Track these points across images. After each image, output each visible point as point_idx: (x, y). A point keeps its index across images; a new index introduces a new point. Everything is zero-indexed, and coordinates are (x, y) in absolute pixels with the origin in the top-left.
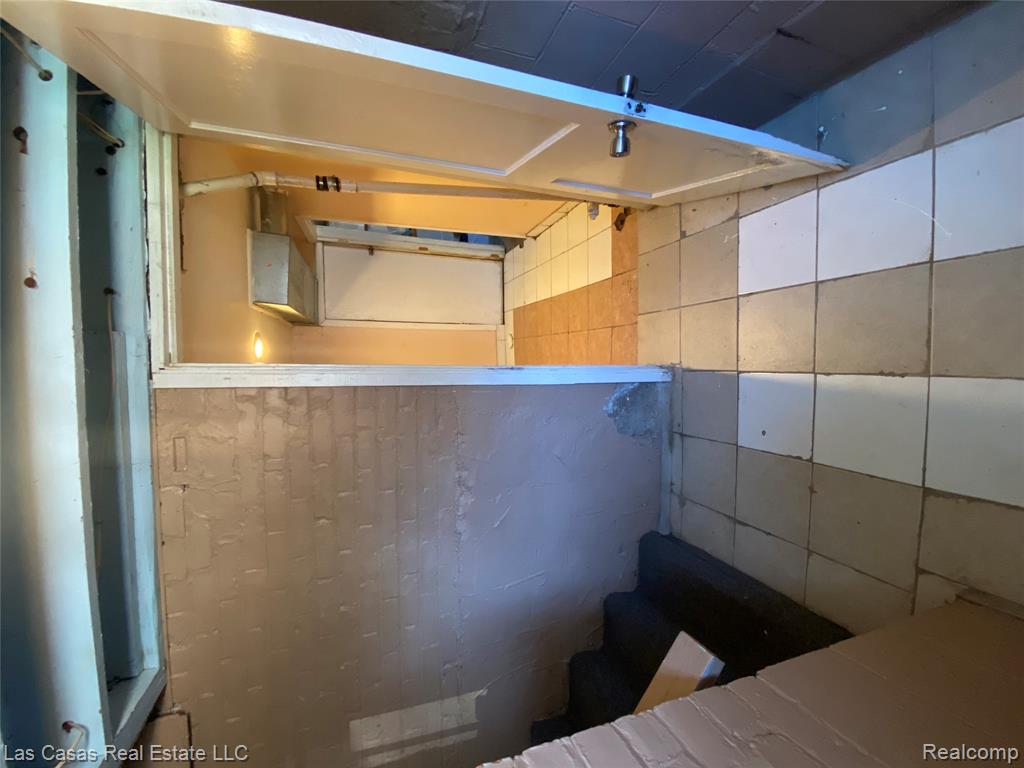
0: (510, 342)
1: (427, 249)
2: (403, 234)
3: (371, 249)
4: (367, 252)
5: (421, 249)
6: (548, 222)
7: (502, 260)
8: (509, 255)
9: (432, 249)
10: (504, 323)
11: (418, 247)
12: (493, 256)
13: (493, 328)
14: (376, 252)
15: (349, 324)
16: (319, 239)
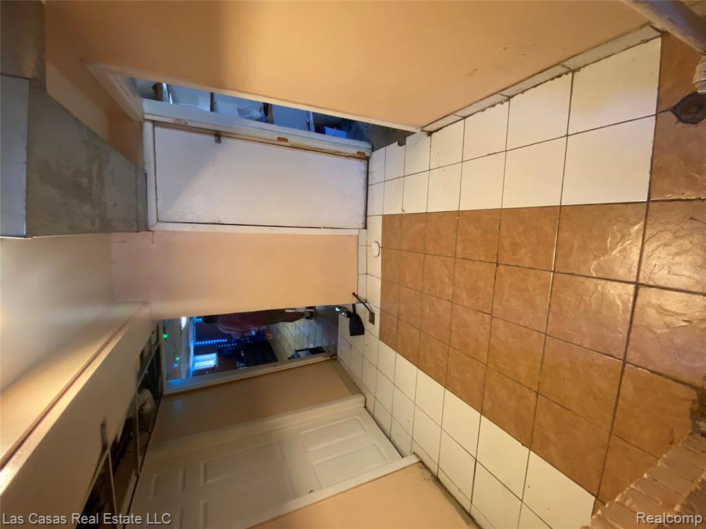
0: (375, 250)
1: (286, 140)
2: (257, 120)
3: (218, 136)
4: (212, 138)
5: (279, 139)
6: (463, 113)
7: (368, 159)
8: (379, 153)
9: (292, 140)
10: (366, 228)
11: (275, 137)
12: (359, 153)
13: (356, 232)
14: (223, 140)
15: (187, 228)
16: (147, 117)
